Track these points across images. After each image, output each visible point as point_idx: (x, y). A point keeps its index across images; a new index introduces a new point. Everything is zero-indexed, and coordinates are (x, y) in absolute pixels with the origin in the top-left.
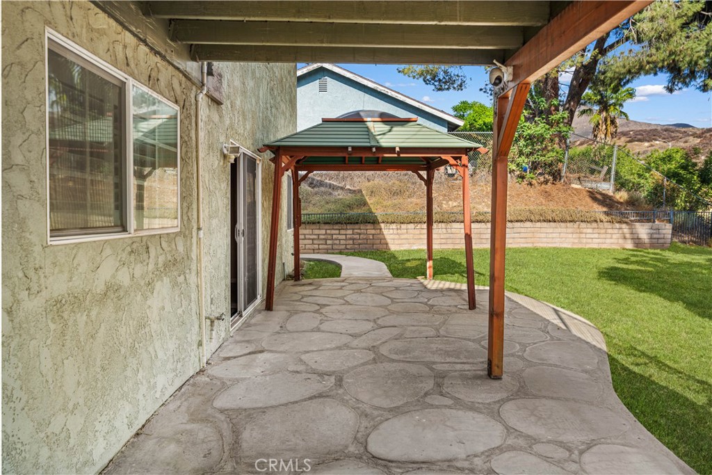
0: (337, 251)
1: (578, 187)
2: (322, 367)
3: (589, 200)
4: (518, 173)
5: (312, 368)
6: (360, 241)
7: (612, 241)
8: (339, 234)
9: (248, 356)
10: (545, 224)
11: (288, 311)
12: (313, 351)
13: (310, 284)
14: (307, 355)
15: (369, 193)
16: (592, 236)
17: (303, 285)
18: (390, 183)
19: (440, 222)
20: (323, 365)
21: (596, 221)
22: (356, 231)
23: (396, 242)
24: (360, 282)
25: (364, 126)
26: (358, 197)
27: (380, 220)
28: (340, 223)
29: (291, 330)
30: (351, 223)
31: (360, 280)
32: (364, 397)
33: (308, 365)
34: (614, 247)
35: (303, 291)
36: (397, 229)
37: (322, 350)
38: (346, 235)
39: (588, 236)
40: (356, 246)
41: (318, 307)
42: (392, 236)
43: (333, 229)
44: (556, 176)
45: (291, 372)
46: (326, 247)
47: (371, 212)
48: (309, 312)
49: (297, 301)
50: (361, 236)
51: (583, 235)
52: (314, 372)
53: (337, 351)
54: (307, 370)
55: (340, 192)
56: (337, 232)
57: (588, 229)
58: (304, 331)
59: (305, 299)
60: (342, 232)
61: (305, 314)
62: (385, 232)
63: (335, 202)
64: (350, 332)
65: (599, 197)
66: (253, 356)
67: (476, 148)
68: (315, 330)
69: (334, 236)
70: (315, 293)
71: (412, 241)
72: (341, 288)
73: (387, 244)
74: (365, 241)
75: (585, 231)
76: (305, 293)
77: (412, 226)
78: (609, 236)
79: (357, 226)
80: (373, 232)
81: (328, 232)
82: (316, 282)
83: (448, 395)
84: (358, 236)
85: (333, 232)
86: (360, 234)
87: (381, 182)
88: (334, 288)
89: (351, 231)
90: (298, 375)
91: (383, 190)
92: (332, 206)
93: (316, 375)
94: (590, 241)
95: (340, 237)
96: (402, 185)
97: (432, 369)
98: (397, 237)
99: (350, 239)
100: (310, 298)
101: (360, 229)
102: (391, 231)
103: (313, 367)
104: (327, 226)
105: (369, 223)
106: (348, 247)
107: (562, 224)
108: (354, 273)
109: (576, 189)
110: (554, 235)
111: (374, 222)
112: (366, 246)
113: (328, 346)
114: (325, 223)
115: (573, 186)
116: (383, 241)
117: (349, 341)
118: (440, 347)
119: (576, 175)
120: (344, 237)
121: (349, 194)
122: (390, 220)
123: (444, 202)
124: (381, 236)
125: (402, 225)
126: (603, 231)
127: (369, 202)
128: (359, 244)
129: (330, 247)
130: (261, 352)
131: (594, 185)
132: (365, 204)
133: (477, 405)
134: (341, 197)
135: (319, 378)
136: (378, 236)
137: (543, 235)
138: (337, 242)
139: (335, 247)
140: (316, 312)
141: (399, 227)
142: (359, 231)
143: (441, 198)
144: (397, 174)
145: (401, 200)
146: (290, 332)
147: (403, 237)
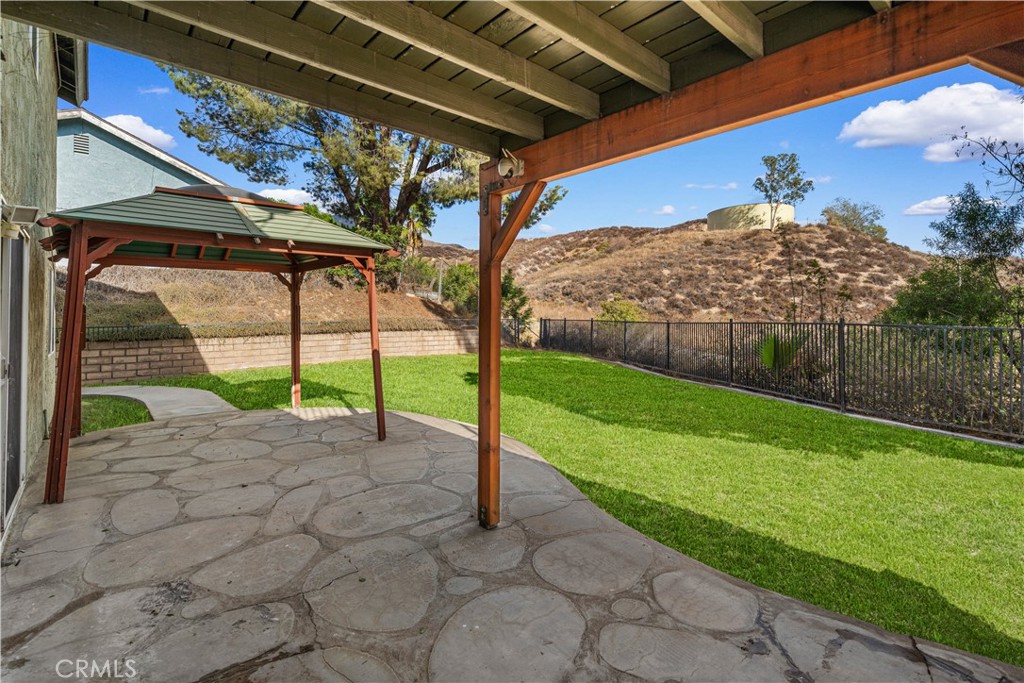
0: (120, 380)
1: (413, 296)
2: (249, 588)
3: (424, 308)
4: (356, 280)
5: (231, 598)
6: (161, 364)
7: (450, 347)
8: (125, 355)
9: (69, 617)
10: (392, 333)
11: (99, 496)
12: (207, 563)
13: (107, 439)
14: (202, 573)
15: (170, 298)
16: (434, 343)
17: (94, 442)
18: (200, 287)
19: (278, 334)
20: (247, 583)
21: (436, 329)
22: (154, 350)
23: (218, 361)
24: (196, 423)
25: (228, 206)
26: (152, 302)
27: (194, 334)
28: (127, 340)
29: (133, 533)
30: (146, 340)
31: (195, 420)
32: (365, 621)
33: (218, 594)
34: (452, 353)
35: (102, 453)
36: (220, 345)
37: (224, 556)
38: (137, 356)
39: (430, 343)
40: (154, 371)
41: (156, 479)
42: (211, 355)
43: (114, 349)
44: (393, 284)
45: (194, 620)
46: (99, 375)
47: (176, 323)
48: (144, 489)
49: (102, 473)
50: (163, 357)
51: (426, 343)
52: (241, 604)
53: (250, 551)
54: (224, 604)
55: (118, 295)
56: (122, 352)
57: (429, 336)
58: (160, 528)
59: (117, 468)
60: (131, 352)
61: (138, 494)
62: (202, 349)
63: (113, 309)
64: (247, 510)
65: (432, 306)
66: (83, 612)
67: (386, 250)
68: (179, 520)
69: (116, 360)
70: (127, 453)
71: (239, 359)
72: (172, 437)
73: (204, 365)
74: (170, 363)
75: (427, 339)
76: (109, 456)
77: (241, 340)
78: (446, 343)
79: (156, 343)
80: (182, 350)
81: (105, 353)
82: (115, 433)
83: (466, 573)
84: (158, 357)
85: (114, 353)
86: (161, 354)
87: (187, 284)
88: (158, 439)
89: (147, 350)
90: (215, 621)
91: (189, 295)
92: (108, 317)
93: (249, 609)
94: (431, 348)
95: (126, 360)
96: (219, 288)
97: (413, 538)
98: (219, 355)
99: (144, 362)
100: (125, 463)
101: (161, 347)
102: (211, 348)
103: (233, 595)
104: (102, 346)
105: (177, 338)
106: (140, 373)
107: (408, 333)
108: (173, 411)
109: (411, 298)
110: (401, 344)
111: (185, 336)
112: (172, 370)
113: (229, 545)
114: (99, 341)
115: (408, 294)
116: (197, 362)
117: (257, 524)
118: (393, 501)
119: (411, 284)
120: (134, 359)
121: (134, 299)
122: (209, 334)
123: (276, 310)
124: (195, 355)
125: (227, 340)
126: (442, 338)
127: (171, 310)
128: (160, 368)
129: (109, 375)
130: (97, 595)
131: (425, 295)
132: (164, 312)
133: (509, 574)
134: (121, 302)
135: (258, 614)
136: (190, 355)
137: (390, 345)
138: (122, 367)
139: (116, 374)
140: (156, 486)
141: (222, 342)
142: (159, 350)
143: (272, 305)
144: (209, 274)
145: (218, 308)
146: (132, 537)
147: (227, 354)
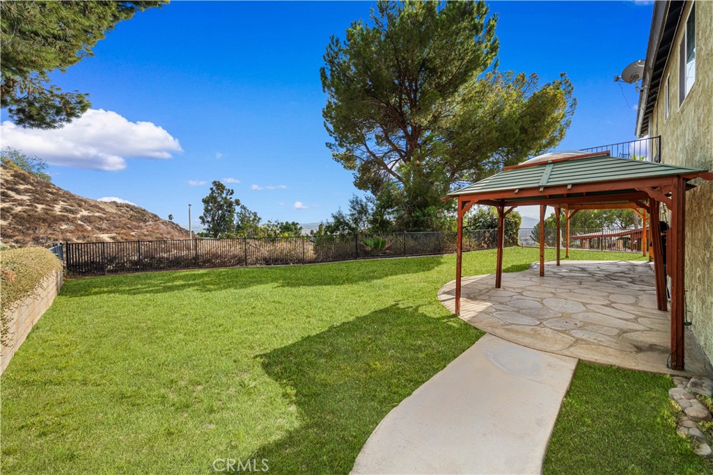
49: (641, 317)
59: (632, 317)
